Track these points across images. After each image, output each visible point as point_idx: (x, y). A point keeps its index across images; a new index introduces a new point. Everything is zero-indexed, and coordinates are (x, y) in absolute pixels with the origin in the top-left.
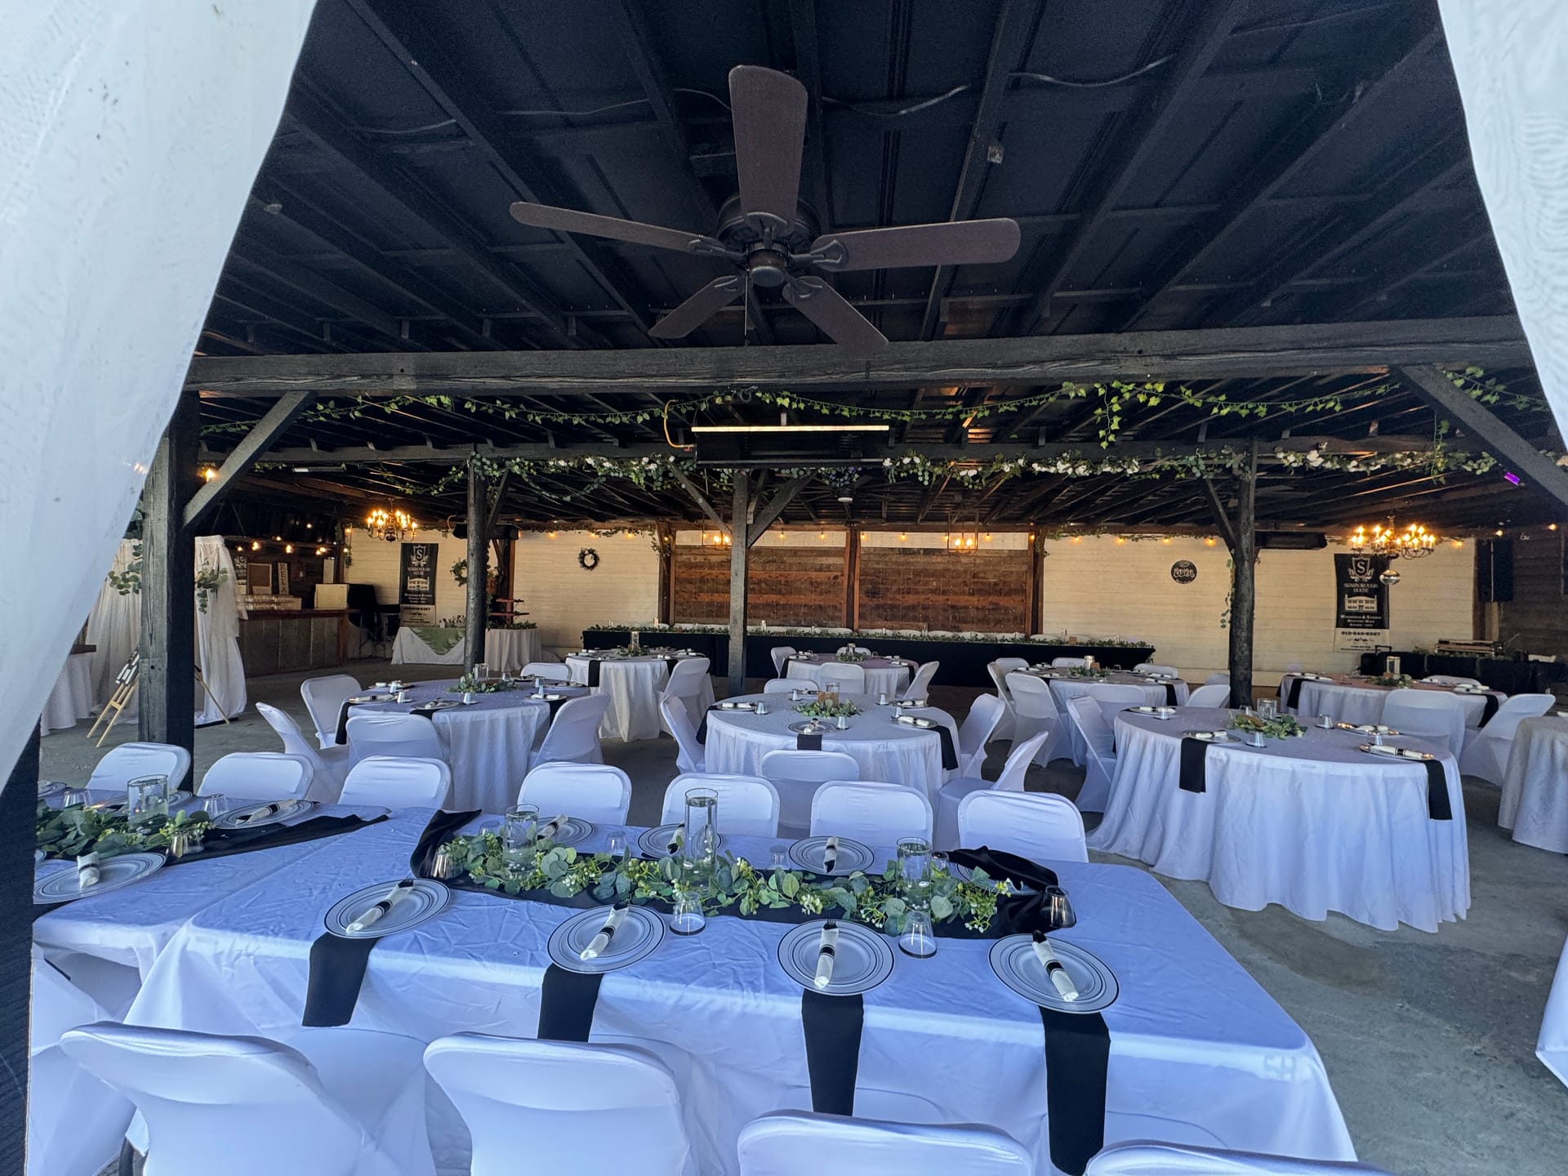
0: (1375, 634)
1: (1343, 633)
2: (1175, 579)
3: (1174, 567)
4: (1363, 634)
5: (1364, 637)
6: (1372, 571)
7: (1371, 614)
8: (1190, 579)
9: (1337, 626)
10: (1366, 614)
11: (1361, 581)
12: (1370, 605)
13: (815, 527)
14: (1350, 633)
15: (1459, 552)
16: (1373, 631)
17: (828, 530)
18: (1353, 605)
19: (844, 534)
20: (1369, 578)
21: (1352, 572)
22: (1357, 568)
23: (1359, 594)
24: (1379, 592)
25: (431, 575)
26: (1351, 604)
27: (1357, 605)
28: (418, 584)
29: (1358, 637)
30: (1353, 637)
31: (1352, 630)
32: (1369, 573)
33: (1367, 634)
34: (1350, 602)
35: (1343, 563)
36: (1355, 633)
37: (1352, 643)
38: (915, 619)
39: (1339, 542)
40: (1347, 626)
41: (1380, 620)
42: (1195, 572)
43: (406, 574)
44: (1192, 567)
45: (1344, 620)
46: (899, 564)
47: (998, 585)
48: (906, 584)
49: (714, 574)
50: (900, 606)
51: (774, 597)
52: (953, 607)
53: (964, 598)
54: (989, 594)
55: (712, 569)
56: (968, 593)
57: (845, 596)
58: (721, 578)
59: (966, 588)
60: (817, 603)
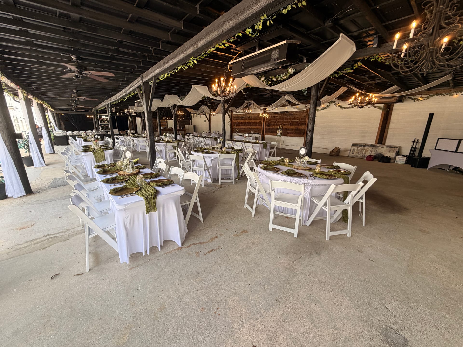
17: (260, 108)
46: (274, 117)
47: (298, 122)
48: (276, 122)
49: (239, 121)
50: (274, 129)
51: (249, 127)
52: (286, 129)
53: (289, 126)
54: (295, 125)
55: (239, 120)
56: (290, 125)
57: (262, 126)
58: (240, 122)
59: (290, 123)
60: (257, 128)
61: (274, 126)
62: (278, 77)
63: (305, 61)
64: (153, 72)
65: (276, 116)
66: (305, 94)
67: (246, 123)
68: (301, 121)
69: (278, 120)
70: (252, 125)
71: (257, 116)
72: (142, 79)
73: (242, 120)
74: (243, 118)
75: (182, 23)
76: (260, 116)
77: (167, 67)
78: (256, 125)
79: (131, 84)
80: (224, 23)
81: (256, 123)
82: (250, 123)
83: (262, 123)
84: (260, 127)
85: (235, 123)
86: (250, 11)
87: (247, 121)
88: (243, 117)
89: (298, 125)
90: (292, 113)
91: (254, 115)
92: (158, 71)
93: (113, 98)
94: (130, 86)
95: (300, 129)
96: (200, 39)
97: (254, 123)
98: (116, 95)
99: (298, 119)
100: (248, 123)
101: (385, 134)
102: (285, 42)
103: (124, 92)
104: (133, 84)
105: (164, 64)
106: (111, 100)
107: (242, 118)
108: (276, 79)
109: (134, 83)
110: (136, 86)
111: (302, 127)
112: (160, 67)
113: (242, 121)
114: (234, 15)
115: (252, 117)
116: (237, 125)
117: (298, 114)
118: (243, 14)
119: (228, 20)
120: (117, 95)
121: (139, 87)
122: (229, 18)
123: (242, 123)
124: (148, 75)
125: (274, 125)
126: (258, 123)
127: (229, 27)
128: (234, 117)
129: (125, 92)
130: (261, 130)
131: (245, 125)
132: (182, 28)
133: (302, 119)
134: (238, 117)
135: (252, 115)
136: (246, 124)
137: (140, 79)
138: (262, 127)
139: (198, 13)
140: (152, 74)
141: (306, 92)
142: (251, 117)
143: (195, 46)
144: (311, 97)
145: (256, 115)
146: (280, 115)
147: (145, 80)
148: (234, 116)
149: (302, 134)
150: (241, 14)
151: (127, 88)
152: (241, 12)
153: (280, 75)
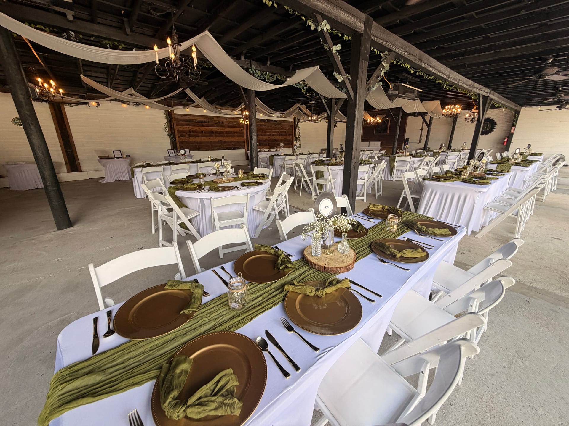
38: (266, 145)
46: (261, 125)
47: (286, 132)
48: (263, 132)
49: (195, 128)
50: (261, 140)
51: (222, 138)
52: (275, 140)
53: (278, 137)
54: (284, 135)
55: (194, 126)
56: (279, 135)
57: (245, 137)
58: (198, 130)
59: (278, 133)
60: (236, 140)
61: (261, 137)
65: (263, 125)
67: (213, 132)
68: (288, 132)
69: (266, 129)
70: (226, 135)
71: (235, 122)
73: (203, 126)
74: (204, 124)
76: (241, 122)
78: (234, 136)
81: (234, 132)
82: (222, 132)
83: (244, 133)
84: (243, 138)
85: (184, 132)
87: (214, 129)
88: (205, 122)
89: (286, 135)
90: (280, 122)
91: (228, 120)
95: (288, 140)
97: (231, 132)
99: (285, 130)
100: (216, 132)
107: (203, 122)
111: (289, 138)
113: (203, 129)
115: (225, 123)
116: (190, 136)
117: (285, 124)
123: (202, 132)
125: (262, 135)
126: (237, 132)
128: (177, 120)
130: (244, 143)
131: (211, 136)
133: (289, 129)
134: (190, 121)
135: (225, 120)
136: (214, 135)
138: (245, 139)
142: (223, 123)
145: (233, 120)
146: (267, 123)
148: (177, 117)
149: (290, 144)
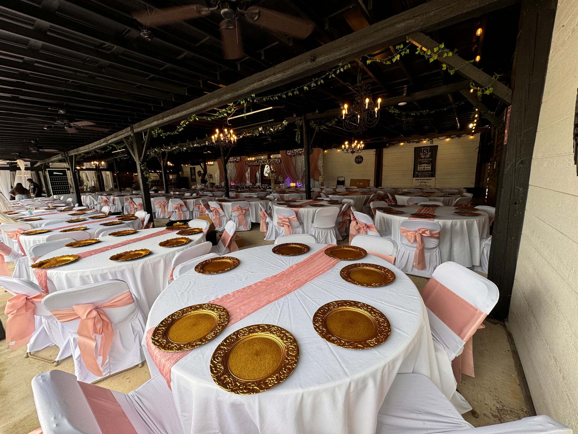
0: (429, 180)
1: (416, 180)
2: (356, 162)
3: (356, 158)
4: (424, 180)
5: (424, 181)
6: (430, 153)
7: (428, 171)
8: (361, 162)
9: (413, 177)
10: (426, 171)
11: (425, 158)
12: (428, 167)
13: (261, 155)
14: (419, 180)
15: (472, 140)
16: (429, 178)
17: (264, 155)
18: (421, 168)
19: (267, 156)
20: (429, 156)
21: (421, 154)
22: (424, 152)
23: (424, 163)
24: (433, 161)
25: (195, 175)
26: (420, 168)
27: (422, 168)
28: (193, 177)
29: (422, 181)
30: (420, 181)
31: (420, 178)
32: (429, 154)
33: (426, 180)
34: (420, 167)
35: (417, 151)
36: (421, 180)
37: (419, 184)
39: (417, 142)
40: (418, 176)
41: (432, 173)
42: (363, 160)
43: (191, 175)
44: (362, 158)
45: (416, 174)
62: (275, 128)
63: (295, 116)
64: (149, 123)
66: (299, 143)
72: (132, 129)
75: (186, 90)
77: (167, 120)
79: (115, 134)
80: (223, 94)
86: (242, 91)
92: (155, 123)
93: (81, 148)
94: (113, 135)
96: (203, 103)
98: (87, 146)
101: (381, 176)
102: (271, 108)
103: (102, 142)
104: (118, 134)
105: (163, 118)
106: (78, 150)
108: (273, 130)
109: (120, 133)
110: (123, 136)
112: (158, 120)
114: (230, 91)
118: (237, 91)
119: (226, 93)
120: (89, 145)
121: (127, 138)
122: (227, 92)
124: (140, 126)
127: (227, 98)
129: (104, 142)
132: (187, 94)
137: (130, 129)
139: (202, 86)
140: (146, 126)
141: (300, 141)
143: (198, 107)
144: (304, 145)
147: (136, 131)
150: (236, 91)
151: (108, 138)
152: (236, 90)
153: (276, 126)
